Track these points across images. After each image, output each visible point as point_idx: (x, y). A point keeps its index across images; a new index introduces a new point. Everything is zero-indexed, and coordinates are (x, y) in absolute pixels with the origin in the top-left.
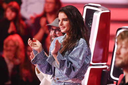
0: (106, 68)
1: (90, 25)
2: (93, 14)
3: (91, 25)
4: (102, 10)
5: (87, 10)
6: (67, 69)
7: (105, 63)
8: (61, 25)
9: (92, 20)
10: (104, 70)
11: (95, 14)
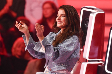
0: (102, 64)
1: (86, 25)
2: (89, 15)
3: (88, 25)
4: (97, 12)
5: (84, 11)
6: (54, 53)
7: (101, 60)
8: (58, 19)
9: (88, 20)
10: (99, 66)
11: (91, 15)
